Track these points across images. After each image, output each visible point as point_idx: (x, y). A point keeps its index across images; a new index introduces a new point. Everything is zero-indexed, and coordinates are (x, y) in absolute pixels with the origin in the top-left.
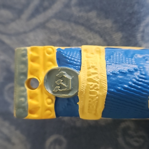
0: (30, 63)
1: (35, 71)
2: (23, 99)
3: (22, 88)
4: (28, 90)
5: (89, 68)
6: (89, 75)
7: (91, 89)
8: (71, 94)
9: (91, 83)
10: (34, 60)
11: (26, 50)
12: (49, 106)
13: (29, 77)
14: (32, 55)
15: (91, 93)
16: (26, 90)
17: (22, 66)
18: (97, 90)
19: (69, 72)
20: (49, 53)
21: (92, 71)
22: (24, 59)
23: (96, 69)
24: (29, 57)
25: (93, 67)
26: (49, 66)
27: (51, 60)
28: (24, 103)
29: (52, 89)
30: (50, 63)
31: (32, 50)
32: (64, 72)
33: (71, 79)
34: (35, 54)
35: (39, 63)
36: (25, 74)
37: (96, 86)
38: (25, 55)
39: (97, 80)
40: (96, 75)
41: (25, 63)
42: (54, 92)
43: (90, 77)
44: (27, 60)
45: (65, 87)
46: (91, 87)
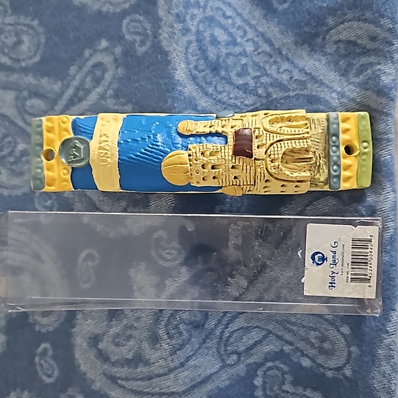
0: (45, 134)
1: (51, 142)
2: (39, 171)
3: (39, 159)
4: (44, 160)
5: (101, 136)
6: (100, 143)
7: (102, 157)
8: (83, 163)
9: (101, 151)
10: (50, 130)
11: (41, 120)
12: (65, 177)
13: (45, 148)
14: (47, 126)
15: (103, 161)
16: (42, 161)
17: (38, 137)
18: (108, 157)
19: (82, 141)
20: (64, 123)
21: (104, 138)
22: (39, 129)
23: (107, 137)
24: (44, 128)
25: (105, 135)
26: (64, 136)
27: (66, 130)
28: (40, 174)
29: (66, 159)
30: (65, 133)
31: (48, 120)
32: (77, 141)
33: (82, 147)
34: (50, 124)
35: (54, 133)
36: (41, 145)
37: (106, 153)
38: (40, 126)
39: (107, 148)
40: (107, 143)
41: (41, 134)
42: (69, 162)
43: (101, 145)
44: (42, 131)
45: (78, 156)
46: (102, 155)
